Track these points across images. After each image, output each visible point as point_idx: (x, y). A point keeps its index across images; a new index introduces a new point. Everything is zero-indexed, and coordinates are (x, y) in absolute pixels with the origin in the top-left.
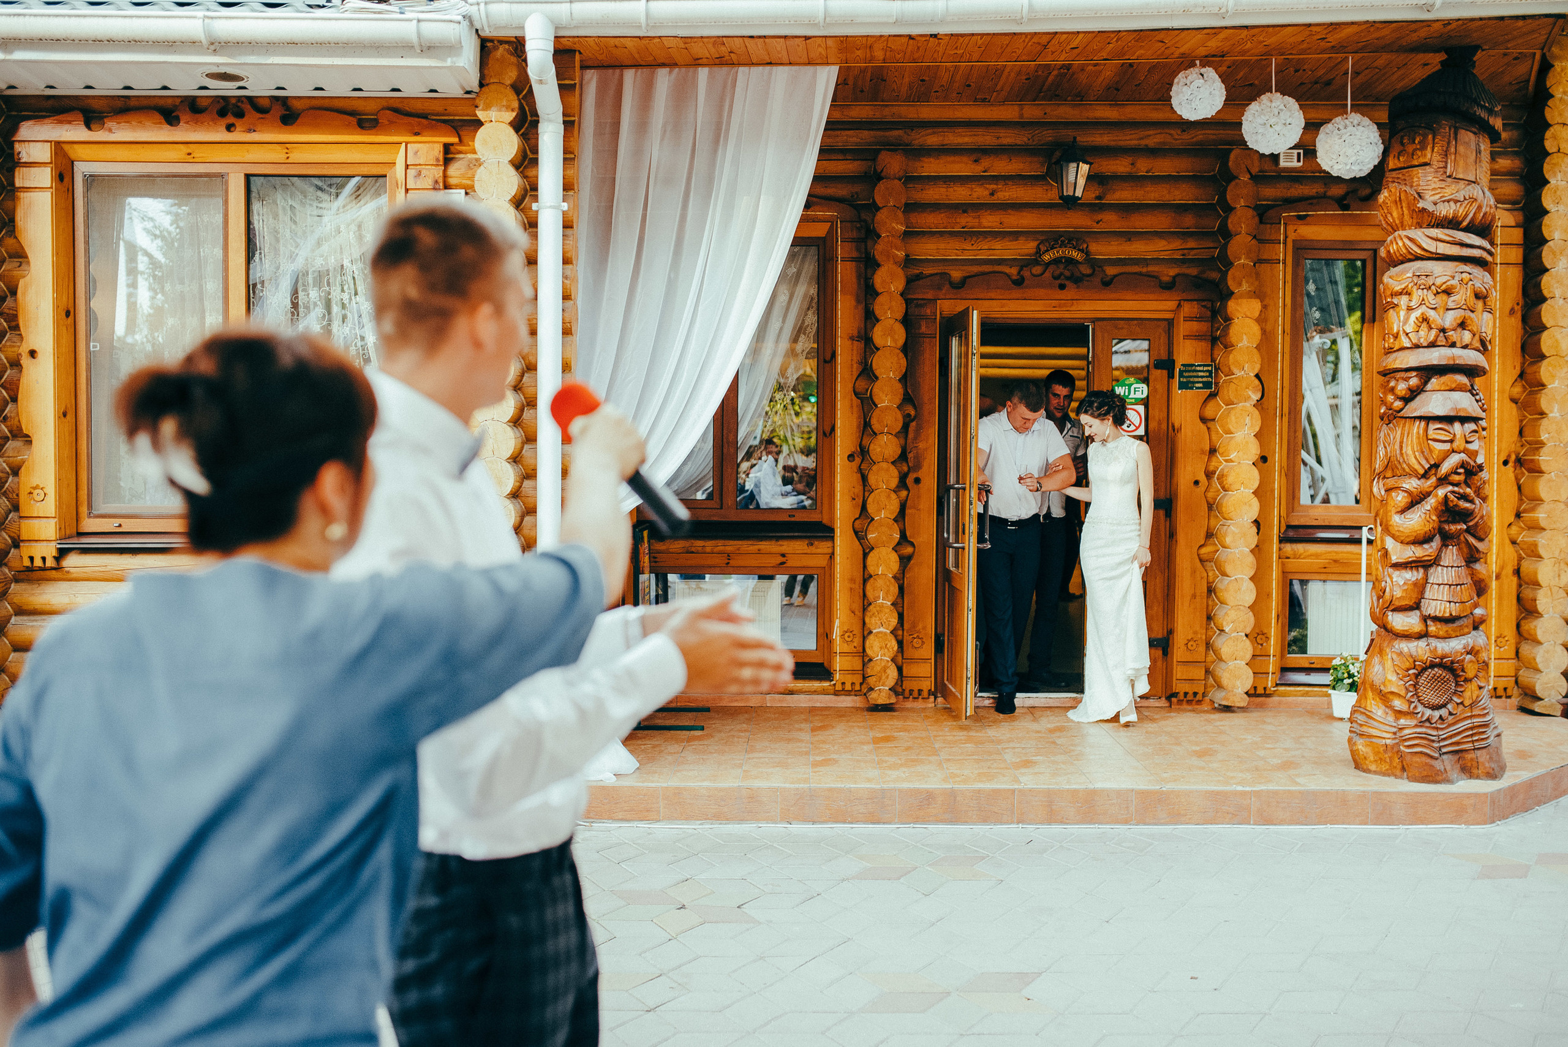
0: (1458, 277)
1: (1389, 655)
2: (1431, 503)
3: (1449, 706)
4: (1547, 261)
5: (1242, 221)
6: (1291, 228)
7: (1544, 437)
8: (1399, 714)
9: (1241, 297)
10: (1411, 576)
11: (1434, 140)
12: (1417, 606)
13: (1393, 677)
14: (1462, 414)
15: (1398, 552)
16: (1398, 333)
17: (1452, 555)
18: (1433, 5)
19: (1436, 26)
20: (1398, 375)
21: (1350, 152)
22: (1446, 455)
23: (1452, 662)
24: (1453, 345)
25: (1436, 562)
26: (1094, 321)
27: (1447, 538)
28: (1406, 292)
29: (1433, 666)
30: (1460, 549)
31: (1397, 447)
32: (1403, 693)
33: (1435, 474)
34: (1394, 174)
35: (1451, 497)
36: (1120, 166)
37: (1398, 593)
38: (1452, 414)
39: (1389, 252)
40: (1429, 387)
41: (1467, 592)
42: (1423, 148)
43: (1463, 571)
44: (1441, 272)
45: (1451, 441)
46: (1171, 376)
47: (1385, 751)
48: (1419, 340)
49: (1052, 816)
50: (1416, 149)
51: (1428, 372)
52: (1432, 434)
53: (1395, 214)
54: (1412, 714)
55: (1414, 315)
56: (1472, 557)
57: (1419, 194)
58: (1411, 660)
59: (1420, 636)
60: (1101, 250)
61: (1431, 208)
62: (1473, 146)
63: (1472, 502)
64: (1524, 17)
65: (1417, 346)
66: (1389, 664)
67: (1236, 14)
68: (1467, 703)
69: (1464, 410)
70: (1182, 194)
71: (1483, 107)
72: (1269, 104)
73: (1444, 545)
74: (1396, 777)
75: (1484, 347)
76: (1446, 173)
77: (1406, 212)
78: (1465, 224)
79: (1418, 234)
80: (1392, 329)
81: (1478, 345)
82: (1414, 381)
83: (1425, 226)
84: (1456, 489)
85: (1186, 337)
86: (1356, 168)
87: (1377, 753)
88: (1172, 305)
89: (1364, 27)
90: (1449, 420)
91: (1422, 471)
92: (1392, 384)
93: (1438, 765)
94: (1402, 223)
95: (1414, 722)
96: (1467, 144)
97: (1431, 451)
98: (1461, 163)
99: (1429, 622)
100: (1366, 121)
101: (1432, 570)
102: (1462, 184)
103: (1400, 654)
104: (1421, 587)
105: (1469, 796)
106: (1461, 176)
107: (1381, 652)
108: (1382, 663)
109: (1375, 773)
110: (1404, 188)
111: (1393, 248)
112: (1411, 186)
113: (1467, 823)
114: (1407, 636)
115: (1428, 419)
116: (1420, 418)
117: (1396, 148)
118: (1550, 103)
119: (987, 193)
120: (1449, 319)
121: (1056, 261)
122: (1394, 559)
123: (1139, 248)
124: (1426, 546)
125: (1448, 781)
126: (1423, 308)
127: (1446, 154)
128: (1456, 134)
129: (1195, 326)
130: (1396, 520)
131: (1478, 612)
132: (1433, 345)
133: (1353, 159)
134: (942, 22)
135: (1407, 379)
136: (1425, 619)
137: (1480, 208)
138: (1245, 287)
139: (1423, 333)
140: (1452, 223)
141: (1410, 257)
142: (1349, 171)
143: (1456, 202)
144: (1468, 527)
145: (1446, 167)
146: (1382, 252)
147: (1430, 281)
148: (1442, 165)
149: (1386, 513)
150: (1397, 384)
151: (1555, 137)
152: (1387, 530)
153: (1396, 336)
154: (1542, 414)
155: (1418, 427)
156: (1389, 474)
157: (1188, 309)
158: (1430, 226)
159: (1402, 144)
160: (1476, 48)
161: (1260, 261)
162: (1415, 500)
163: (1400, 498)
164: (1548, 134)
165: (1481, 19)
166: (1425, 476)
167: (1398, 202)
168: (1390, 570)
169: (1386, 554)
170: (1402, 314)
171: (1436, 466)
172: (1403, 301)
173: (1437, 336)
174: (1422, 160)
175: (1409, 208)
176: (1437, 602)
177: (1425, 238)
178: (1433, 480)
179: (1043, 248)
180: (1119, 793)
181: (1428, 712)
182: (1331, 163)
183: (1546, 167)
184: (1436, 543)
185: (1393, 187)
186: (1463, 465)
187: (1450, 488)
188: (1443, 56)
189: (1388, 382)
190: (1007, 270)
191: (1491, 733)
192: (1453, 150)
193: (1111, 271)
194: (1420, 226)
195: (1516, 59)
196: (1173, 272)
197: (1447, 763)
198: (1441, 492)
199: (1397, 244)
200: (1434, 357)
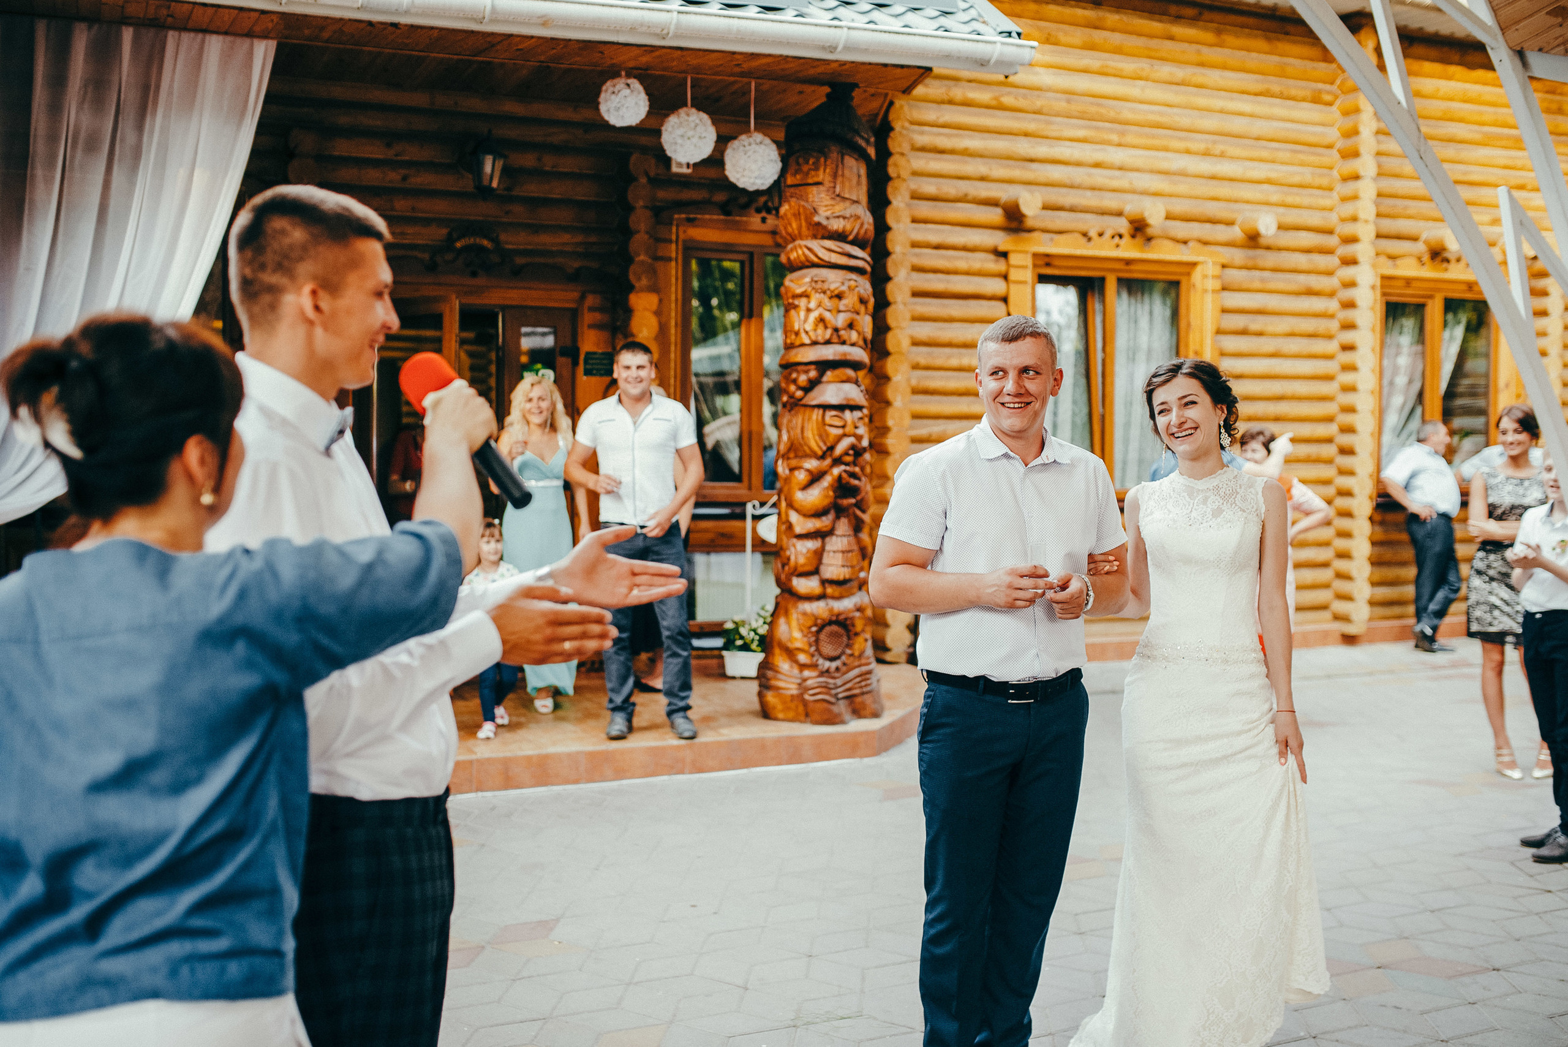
0: (847, 284)
1: (794, 616)
2: (827, 481)
3: (844, 658)
4: (891, 271)
5: (641, 220)
6: (681, 230)
7: (890, 423)
8: (803, 667)
9: (642, 290)
10: (812, 545)
11: (825, 162)
12: (816, 572)
13: (797, 634)
14: (852, 403)
15: (801, 524)
16: (799, 330)
17: (843, 526)
18: (836, 48)
19: (834, 65)
20: (800, 368)
21: (754, 167)
22: (839, 438)
23: (846, 619)
24: (844, 343)
25: (830, 532)
26: (504, 308)
27: (839, 512)
28: (805, 295)
29: (830, 623)
30: (849, 521)
31: (799, 431)
32: (806, 647)
33: (831, 455)
34: (792, 190)
35: (845, 475)
36: (528, 160)
37: (802, 560)
38: (844, 402)
39: (789, 259)
40: (825, 379)
41: (855, 557)
42: (817, 169)
43: (852, 539)
44: (834, 280)
45: (843, 427)
46: (575, 363)
47: (792, 701)
48: (817, 336)
49: (508, 782)
50: (810, 170)
51: (824, 366)
52: (828, 420)
53: (794, 225)
54: (814, 666)
55: (813, 316)
56: (858, 527)
57: (814, 209)
58: (813, 619)
59: (822, 597)
60: (513, 240)
61: (824, 222)
62: (855, 170)
63: (859, 479)
64: (902, 67)
65: (815, 343)
66: (794, 623)
67: (676, 36)
68: (857, 653)
69: (853, 400)
70: (583, 191)
71: (863, 138)
72: (686, 118)
73: (838, 517)
74: (801, 722)
75: (866, 345)
76: (834, 192)
77: (804, 224)
78: (851, 238)
79: (815, 244)
80: (793, 327)
81: (861, 343)
82: (813, 374)
83: (819, 237)
84: (848, 468)
85: (590, 326)
86: (759, 182)
87: (784, 702)
88: (576, 295)
89: (777, 59)
90: (841, 408)
91: (820, 453)
92: (794, 375)
93: (835, 709)
94: (800, 233)
95: (814, 674)
96: (851, 168)
97: (828, 435)
98: (847, 184)
99: (827, 585)
100: (768, 141)
101: (827, 539)
102: (847, 203)
103: (805, 614)
104: (819, 554)
105: (862, 733)
106: (847, 196)
107: (787, 613)
108: (788, 623)
109: (783, 720)
110: (802, 203)
111: (793, 256)
112: (807, 201)
113: (861, 757)
114: (809, 598)
115: (826, 407)
116: (819, 406)
117: (793, 167)
118: (892, 134)
119: (399, 177)
120: (841, 320)
121: (466, 249)
122: (798, 530)
123: (546, 240)
124: (824, 518)
125: (843, 722)
126: (821, 310)
127: (835, 176)
128: (843, 159)
129: (598, 316)
130: (799, 496)
131: (862, 575)
132: (828, 342)
133: (756, 174)
134: (407, 12)
135: (807, 372)
136: (824, 582)
137: (862, 225)
138: (644, 282)
139: (820, 331)
140: (840, 237)
141: (807, 264)
142: (754, 184)
143: (844, 218)
144: (857, 502)
145: (835, 187)
146: (783, 259)
147: (826, 286)
148: (832, 185)
149: (789, 490)
150: (798, 376)
151: (896, 165)
152: (791, 505)
153: (797, 334)
154: (888, 403)
155: (816, 414)
156: (792, 455)
157: (591, 300)
158: (823, 238)
159: (798, 164)
160: (855, 86)
161: (656, 258)
162: (815, 478)
163: (801, 476)
164: (891, 161)
165: (870, 64)
166: (822, 457)
167: (797, 215)
168: (795, 540)
169: (790, 526)
170: (802, 314)
171: (831, 448)
172: (802, 303)
173: (832, 335)
174: (816, 180)
175: (806, 220)
176: (833, 567)
177: (822, 249)
178: (828, 461)
179: (455, 236)
180: (569, 755)
181: (827, 664)
182: (738, 176)
183: (890, 190)
184: (831, 516)
185: (793, 201)
186: (853, 447)
187: (843, 467)
188: (827, 89)
189: (790, 374)
190: (419, 255)
191: (873, 679)
192: (840, 172)
193: (520, 261)
194: (815, 237)
195: (873, 95)
196: (577, 264)
197: (842, 707)
198: (836, 471)
199: (796, 252)
200: (829, 353)
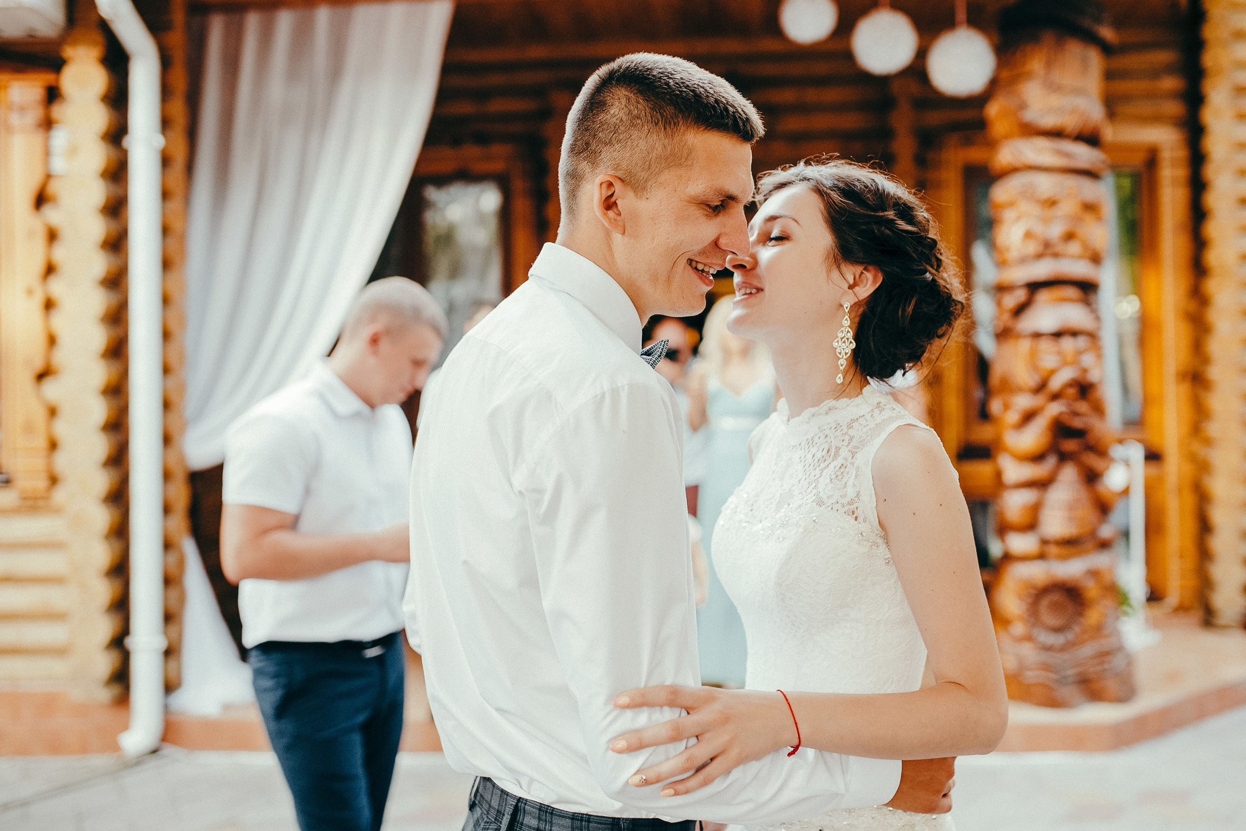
2: (1042, 421)
3: (1071, 630)
8: (1017, 639)
10: (1027, 496)
12: (1032, 527)
13: (1012, 602)
14: (1072, 328)
15: (1016, 472)
16: (1001, 247)
17: (1069, 474)
22: (1055, 370)
23: (1074, 586)
24: (1058, 256)
25: (1051, 481)
27: (1064, 458)
29: (1051, 590)
30: (1078, 468)
33: (1046, 390)
35: (1065, 414)
37: (1012, 514)
38: (1063, 328)
39: (997, 163)
40: (1037, 302)
41: (1087, 513)
43: (1083, 490)
44: (1045, 184)
45: (1061, 356)
48: (1025, 252)
51: (1034, 287)
54: (1032, 640)
56: (1091, 477)
57: (1025, 106)
58: (1030, 583)
59: (1041, 556)
61: (1033, 119)
65: (1025, 260)
69: (1075, 323)
73: (1060, 463)
75: (1096, 259)
76: (1049, 83)
77: (1012, 125)
78: (1073, 133)
79: (1024, 146)
80: (996, 242)
81: (1088, 256)
82: (1021, 297)
84: (1069, 405)
86: (971, 85)
90: (1058, 335)
91: (1033, 387)
93: (1059, 693)
94: (1007, 133)
95: (1033, 648)
97: (1041, 365)
100: (979, 36)
101: (1047, 490)
102: (1066, 94)
103: (1020, 577)
104: (1036, 507)
106: (1065, 86)
110: (1012, 101)
111: (1000, 160)
112: (1017, 98)
114: (1026, 559)
115: (1038, 336)
116: (1031, 335)
117: (1008, 64)
120: (1054, 231)
122: (1009, 480)
124: (1042, 464)
125: (1070, 706)
126: (1030, 221)
128: (1063, 46)
130: (1011, 437)
131: (1102, 532)
132: (1038, 257)
135: (1015, 295)
136: (1043, 540)
137: (1086, 117)
139: (1029, 245)
140: (1056, 134)
141: (1017, 167)
144: (1087, 445)
147: (1036, 193)
148: (1048, 75)
149: (1000, 432)
153: (1000, 250)
155: (1028, 344)
156: (1003, 390)
158: (1033, 137)
162: (1028, 417)
163: (1013, 417)
166: (1035, 392)
167: (1006, 115)
168: (1006, 491)
169: (1000, 474)
170: (1009, 227)
171: (1046, 382)
172: (1007, 214)
173: (1042, 249)
175: (1016, 119)
176: (1055, 524)
177: (1032, 149)
178: (1043, 396)
181: (1052, 639)
182: (944, 81)
184: (1051, 461)
185: (1004, 100)
186: (1075, 381)
187: (1062, 405)
198: (1053, 409)
200: (1042, 270)
